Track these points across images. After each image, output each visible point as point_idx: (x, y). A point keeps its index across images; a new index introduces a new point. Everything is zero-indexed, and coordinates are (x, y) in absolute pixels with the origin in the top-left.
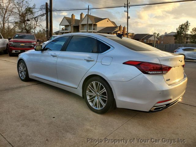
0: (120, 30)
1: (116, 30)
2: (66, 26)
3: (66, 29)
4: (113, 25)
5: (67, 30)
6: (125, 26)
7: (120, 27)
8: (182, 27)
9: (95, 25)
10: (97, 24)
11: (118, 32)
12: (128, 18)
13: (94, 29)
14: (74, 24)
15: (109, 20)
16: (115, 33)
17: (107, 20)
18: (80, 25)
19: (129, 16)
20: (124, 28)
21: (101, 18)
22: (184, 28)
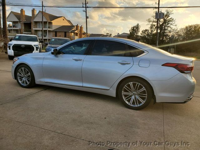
0: (77, 29)
1: (73, 29)
2: (14, 22)
3: (14, 26)
4: (69, 24)
5: (16, 27)
6: (82, 26)
7: (77, 26)
8: (134, 28)
9: (50, 23)
10: (52, 22)
11: (75, 32)
12: (87, 17)
13: (49, 28)
14: (24, 20)
15: (64, 19)
16: (73, 33)
17: (63, 18)
18: (32, 21)
19: (87, 16)
20: (81, 27)
21: (56, 16)
22: (135, 30)
